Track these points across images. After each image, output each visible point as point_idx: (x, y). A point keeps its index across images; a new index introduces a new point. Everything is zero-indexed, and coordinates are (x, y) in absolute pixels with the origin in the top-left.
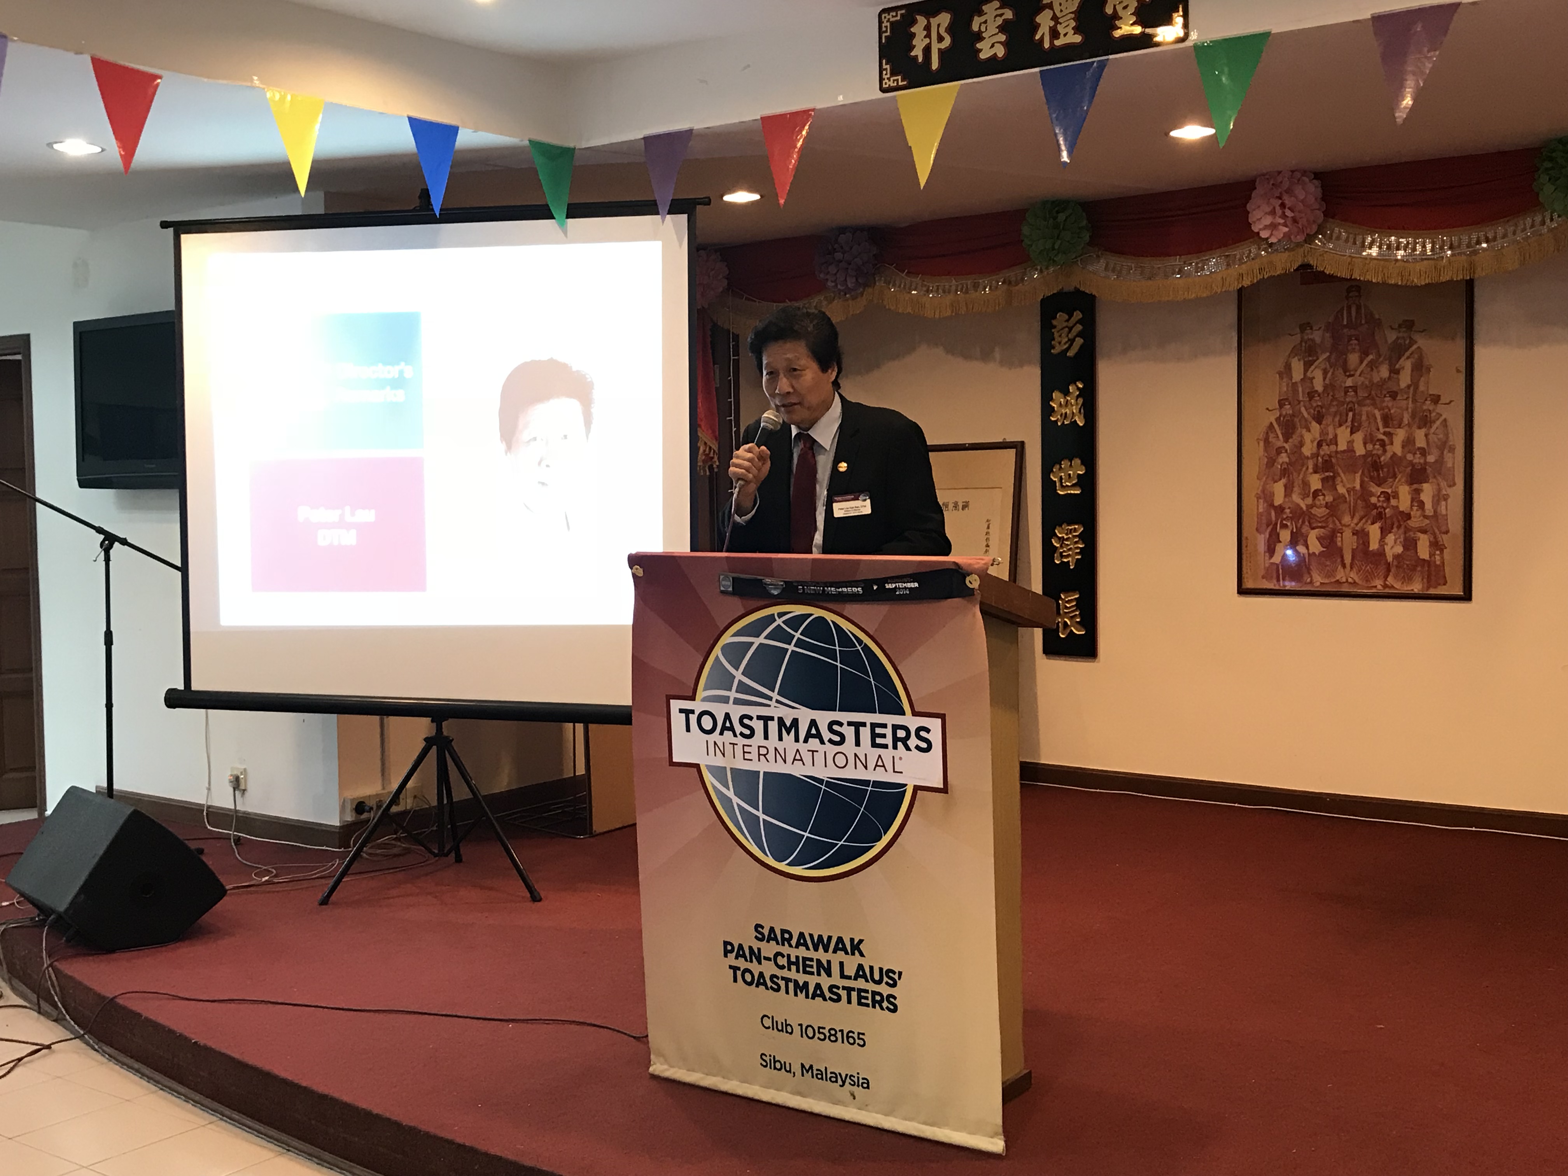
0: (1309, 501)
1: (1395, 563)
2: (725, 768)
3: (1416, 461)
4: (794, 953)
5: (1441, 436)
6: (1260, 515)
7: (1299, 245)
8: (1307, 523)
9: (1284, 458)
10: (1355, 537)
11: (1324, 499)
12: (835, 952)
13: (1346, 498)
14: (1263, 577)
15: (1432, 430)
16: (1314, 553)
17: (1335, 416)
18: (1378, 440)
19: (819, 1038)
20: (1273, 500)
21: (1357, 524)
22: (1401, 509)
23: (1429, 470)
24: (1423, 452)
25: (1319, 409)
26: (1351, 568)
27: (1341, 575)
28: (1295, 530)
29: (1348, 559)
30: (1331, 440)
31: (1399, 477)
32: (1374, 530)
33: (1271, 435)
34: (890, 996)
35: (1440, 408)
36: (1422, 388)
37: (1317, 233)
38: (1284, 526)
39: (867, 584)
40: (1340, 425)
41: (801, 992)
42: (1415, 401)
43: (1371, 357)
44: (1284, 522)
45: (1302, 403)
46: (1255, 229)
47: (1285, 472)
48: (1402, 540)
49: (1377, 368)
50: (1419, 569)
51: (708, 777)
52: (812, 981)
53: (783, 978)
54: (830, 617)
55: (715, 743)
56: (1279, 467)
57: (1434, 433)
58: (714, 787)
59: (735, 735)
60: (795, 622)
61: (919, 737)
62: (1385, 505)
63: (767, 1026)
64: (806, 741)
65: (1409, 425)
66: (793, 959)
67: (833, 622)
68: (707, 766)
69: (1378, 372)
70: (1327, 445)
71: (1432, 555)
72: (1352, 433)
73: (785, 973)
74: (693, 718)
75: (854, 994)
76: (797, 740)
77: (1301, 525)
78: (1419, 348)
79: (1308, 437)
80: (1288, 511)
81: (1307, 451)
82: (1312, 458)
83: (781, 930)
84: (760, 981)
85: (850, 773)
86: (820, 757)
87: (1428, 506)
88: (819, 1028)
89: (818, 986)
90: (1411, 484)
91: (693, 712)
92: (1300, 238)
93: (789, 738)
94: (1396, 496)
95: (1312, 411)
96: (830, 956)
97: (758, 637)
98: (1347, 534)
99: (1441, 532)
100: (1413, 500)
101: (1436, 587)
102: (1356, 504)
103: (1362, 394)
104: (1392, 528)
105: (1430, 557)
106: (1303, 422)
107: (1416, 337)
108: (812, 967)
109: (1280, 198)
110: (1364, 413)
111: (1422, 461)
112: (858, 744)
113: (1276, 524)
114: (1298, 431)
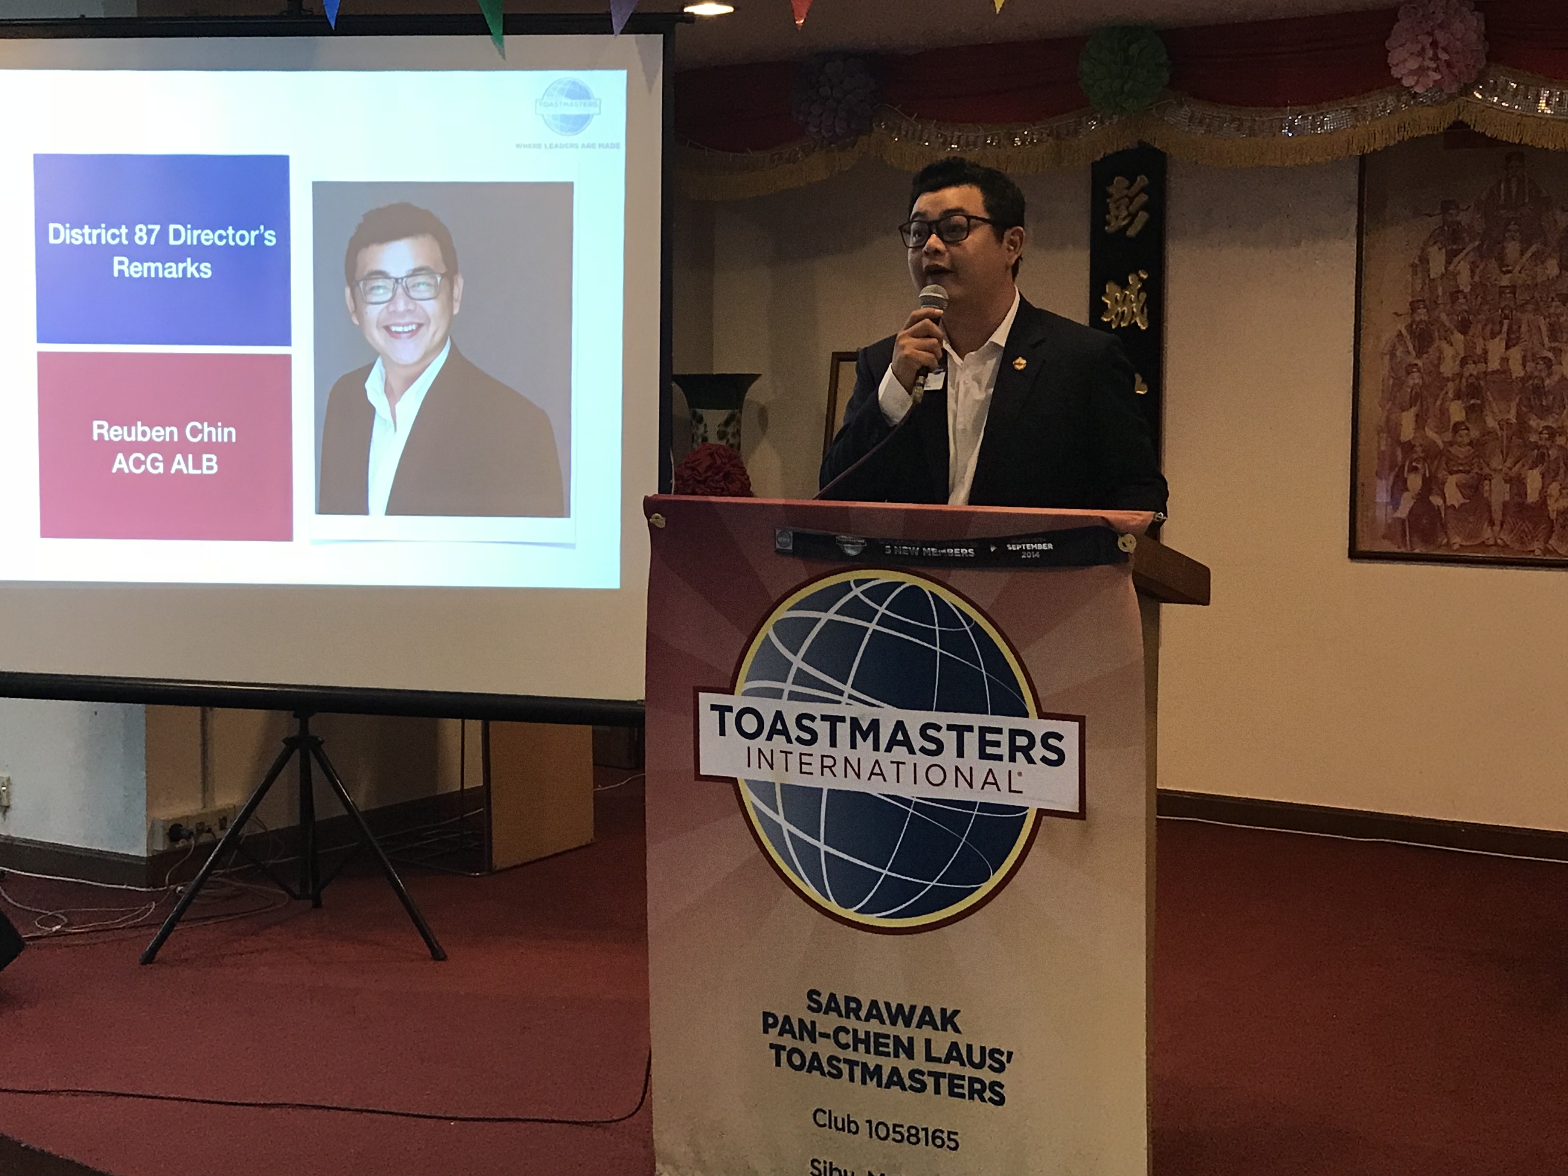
1: (1560, 521)
2: (774, 783)
4: (862, 1028)
6: (1381, 455)
7: (1451, 97)
8: (1445, 466)
9: (1415, 379)
10: (1508, 486)
11: (1468, 435)
12: (919, 1026)
14: (1384, 537)
16: (1452, 507)
17: (1485, 325)
18: (1542, 358)
19: (894, 1140)
20: (1399, 434)
21: (1510, 469)
25: (1465, 315)
26: (1502, 526)
27: (1487, 535)
28: (1427, 475)
29: (1498, 516)
30: (1479, 356)
32: (1534, 480)
33: (1400, 348)
34: (993, 1084)
37: (1478, 82)
38: (1414, 469)
39: (981, 545)
40: (1493, 336)
41: (872, 1080)
43: (1534, 248)
44: (1414, 464)
45: (1442, 306)
46: (1396, 73)
47: (1416, 398)
49: (1542, 261)
51: (749, 797)
52: (887, 1064)
53: (846, 1061)
54: (927, 586)
55: (760, 750)
56: (1409, 390)
58: (755, 807)
59: (789, 741)
60: (879, 593)
61: (1046, 746)
62: (1548, 444)
63: (821, 1123)
64: (888, 749)
66: (862, 1035)
67: (931, 593)
68: (746, 781)
70: (1474, 362)
72: (1507, 348)
73: (850, 1054)
74: (730, 718)
75: (944, 1083)
76: (876, 748)
77: (1438, 468)
79: (1448, 351)
80: (1418, 449)
81: (1448, 368)
82: (1454, 379)
83: (846, 997)
84: (815, 1064)
85: (949, 792)
86: (906, 772)
88: (895, 1126)
89: (895, 1071)
91: (730, 709)
92: (1454, 89)
93: (865, 746)
95: (1456, 318)
96: (913, 1031)
97: (826, 612)
98: (1497, 479)
102: (1510, 442)
103: (1522, 296)
104: (1557, 475)
106: (1443, 333)
108: (887, 1045)
109: (1430, 34)
110: (1525, 321)
112: (960, 754)
113: (1404, 466)
114: (1437, 343)
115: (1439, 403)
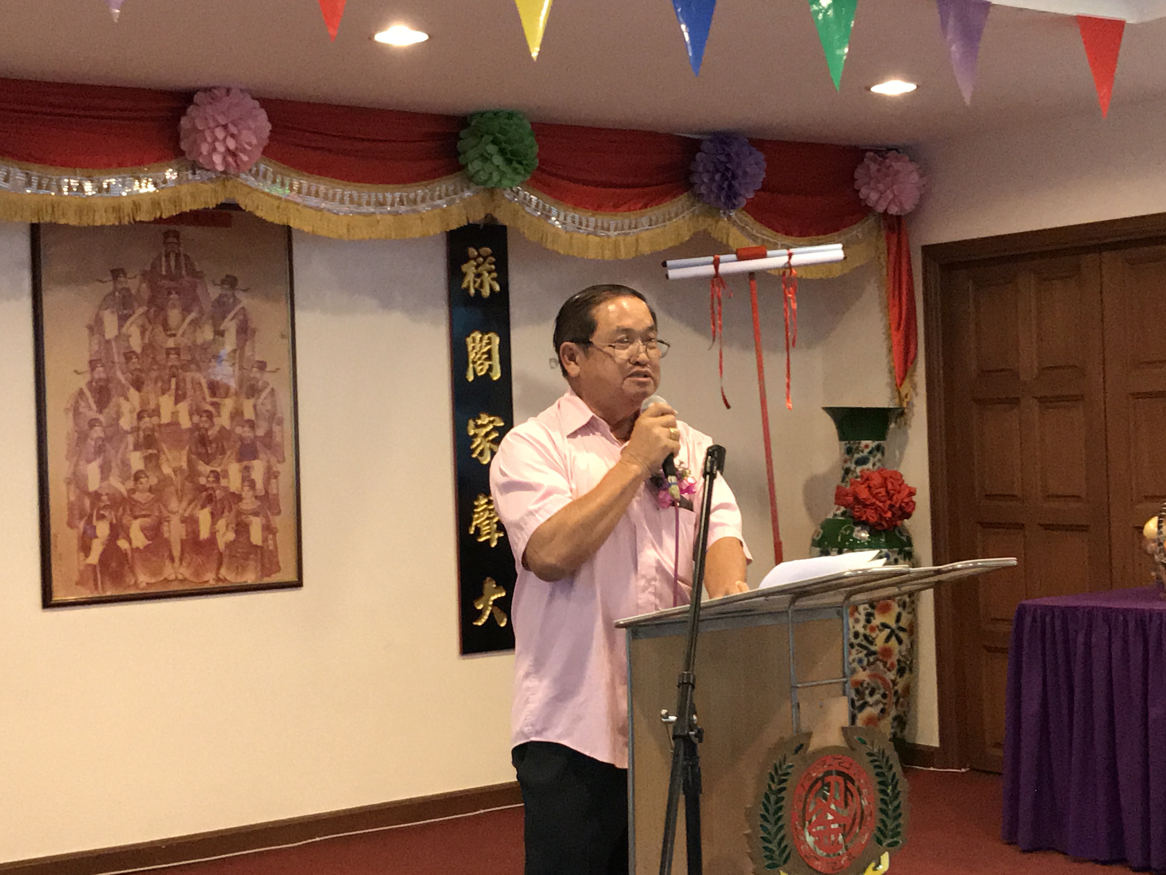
0: (131, 484)
1: (228, 553)
3: (244, 435)
5: (269, 407)
6: (71, 505)
8: (129, 512)
9: (98, 432)
10: (184, 525)
11: (147, 482)
13: (172, 480)
14: (79, 582)
15: (260, 401)
16: (138, 548)
17: (156, 382)
18: (206, 411)
20: (86, 485)
21: (185, 510)
22: (233, 489)
23: (258, 444)
24: (252, 425)
25: (138, 373)
26: (181, 560)
27: (169, 571)
28: (114, 521)
29: (176, 552)
30: (153, 411)
31: (229, 453)
32: (204, 516)
33: (82, 404)
35: (267, 377)
36: (248, 353)
38: (101, 517)
40: (163, 393)
42: (241, 368)
43: (193, 315)
44: (102, 512)
45: (117, 366)
47: (100, 450)
48: (234, 525)
49: (200, 327)
50: (252, 556)
56: (93, 443)
57: (262, 404)
62: (214, 485)
65: (236, 394)
69: (203, 332)
70: (150, 416)
71: (265, 540)
72: (177, 402)
77: (123, 514)
78: (243, 308)
79: (126, 407)
80: (104, 498)
81: (126, 423)
82: (131, 433)
87: (260, 485)
90: (239, 460)
94: (226, 474)
95: (130, 376)
99: (273, 514)
100: (244, 480)
101: (269, 576)
102: (183, 485)
103: (186, 357)
104: (223, 512)
105: (263, 542)
106: (120, 389)
107: (239, 295)
110: (188, 380)
111: (251, 435)
113: (91, 515)
114: (114, 400)
115: (119, 455)
